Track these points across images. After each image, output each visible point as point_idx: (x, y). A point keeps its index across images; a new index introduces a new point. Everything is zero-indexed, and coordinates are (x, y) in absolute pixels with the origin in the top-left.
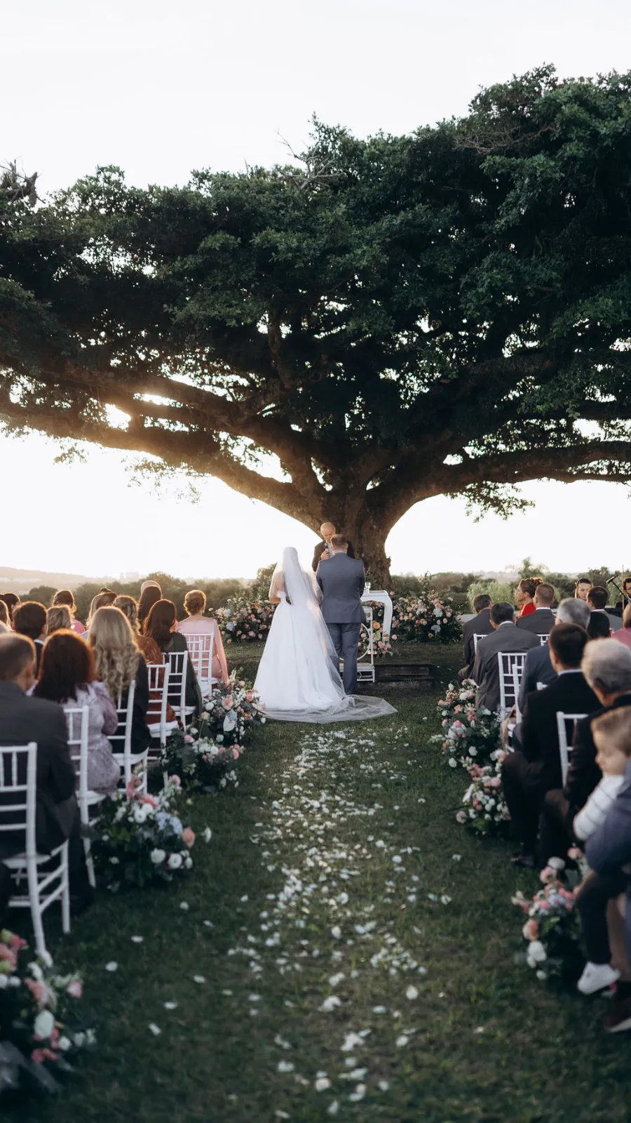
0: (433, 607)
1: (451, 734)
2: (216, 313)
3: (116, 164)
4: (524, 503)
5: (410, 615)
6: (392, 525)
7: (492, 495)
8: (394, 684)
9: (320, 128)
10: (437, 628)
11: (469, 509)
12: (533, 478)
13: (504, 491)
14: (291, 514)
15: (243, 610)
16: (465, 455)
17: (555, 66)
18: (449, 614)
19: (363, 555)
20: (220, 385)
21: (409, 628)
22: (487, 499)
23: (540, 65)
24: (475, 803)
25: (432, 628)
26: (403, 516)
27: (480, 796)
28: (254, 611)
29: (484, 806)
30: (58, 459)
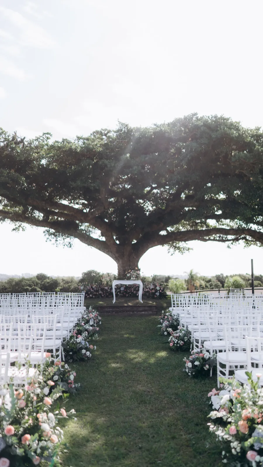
0: (156, 286)
1: (164, 325)
2: (87, 185)
3: (49, 132)
4: (189, 249)
5: (148, 289)
6: (141, 257)
7: (177, 246)
8: (143, 313)
9: (120, 123)
10: (158, 294)
11: (169, 250)
12: (192, 240)
13: (182, 244)
14: (104, 252)
15: (88, 287)
16: (167, 231)
17: (198, 113)
18: (162, 289)
19: (130, 267)
20: (77, 203)
21: (148, 294)
22: (175, 247)
23: (193, 112)
24: (172, 341)
25: (156, 294)
26: (145, 253)
27: (173, 339)
28: (92, 287)
29: (174, 342)
30: (14, 230)
